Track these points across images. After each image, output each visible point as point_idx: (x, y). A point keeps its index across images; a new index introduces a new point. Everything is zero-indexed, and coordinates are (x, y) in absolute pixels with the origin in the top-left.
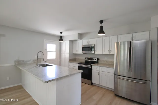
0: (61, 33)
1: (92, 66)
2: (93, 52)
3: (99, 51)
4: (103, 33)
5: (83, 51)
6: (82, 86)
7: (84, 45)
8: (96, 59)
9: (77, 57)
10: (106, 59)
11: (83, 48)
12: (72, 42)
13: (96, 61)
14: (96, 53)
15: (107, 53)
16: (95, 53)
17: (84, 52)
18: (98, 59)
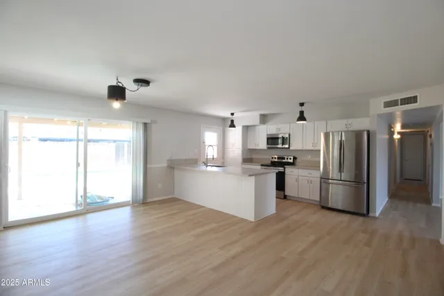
0: (232, 114)
1: (286, 169)
2: (287, 146)
3: (296, 145)
4: (305, 119)
5: (268, 144)
6: (277, 204)
7: (270, 135)
8: (292, 158)
9: (254, 156)
10: (309, 157)
11: (268, 139)
12: (246, 128)
13: (291, 161)
14: (291, 148)
15: (310, 147)
16: (289, 148)
17: (270, 146)
18: (295, 158)
